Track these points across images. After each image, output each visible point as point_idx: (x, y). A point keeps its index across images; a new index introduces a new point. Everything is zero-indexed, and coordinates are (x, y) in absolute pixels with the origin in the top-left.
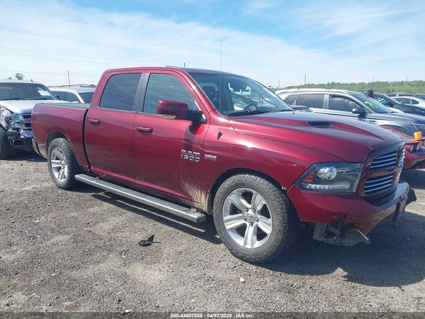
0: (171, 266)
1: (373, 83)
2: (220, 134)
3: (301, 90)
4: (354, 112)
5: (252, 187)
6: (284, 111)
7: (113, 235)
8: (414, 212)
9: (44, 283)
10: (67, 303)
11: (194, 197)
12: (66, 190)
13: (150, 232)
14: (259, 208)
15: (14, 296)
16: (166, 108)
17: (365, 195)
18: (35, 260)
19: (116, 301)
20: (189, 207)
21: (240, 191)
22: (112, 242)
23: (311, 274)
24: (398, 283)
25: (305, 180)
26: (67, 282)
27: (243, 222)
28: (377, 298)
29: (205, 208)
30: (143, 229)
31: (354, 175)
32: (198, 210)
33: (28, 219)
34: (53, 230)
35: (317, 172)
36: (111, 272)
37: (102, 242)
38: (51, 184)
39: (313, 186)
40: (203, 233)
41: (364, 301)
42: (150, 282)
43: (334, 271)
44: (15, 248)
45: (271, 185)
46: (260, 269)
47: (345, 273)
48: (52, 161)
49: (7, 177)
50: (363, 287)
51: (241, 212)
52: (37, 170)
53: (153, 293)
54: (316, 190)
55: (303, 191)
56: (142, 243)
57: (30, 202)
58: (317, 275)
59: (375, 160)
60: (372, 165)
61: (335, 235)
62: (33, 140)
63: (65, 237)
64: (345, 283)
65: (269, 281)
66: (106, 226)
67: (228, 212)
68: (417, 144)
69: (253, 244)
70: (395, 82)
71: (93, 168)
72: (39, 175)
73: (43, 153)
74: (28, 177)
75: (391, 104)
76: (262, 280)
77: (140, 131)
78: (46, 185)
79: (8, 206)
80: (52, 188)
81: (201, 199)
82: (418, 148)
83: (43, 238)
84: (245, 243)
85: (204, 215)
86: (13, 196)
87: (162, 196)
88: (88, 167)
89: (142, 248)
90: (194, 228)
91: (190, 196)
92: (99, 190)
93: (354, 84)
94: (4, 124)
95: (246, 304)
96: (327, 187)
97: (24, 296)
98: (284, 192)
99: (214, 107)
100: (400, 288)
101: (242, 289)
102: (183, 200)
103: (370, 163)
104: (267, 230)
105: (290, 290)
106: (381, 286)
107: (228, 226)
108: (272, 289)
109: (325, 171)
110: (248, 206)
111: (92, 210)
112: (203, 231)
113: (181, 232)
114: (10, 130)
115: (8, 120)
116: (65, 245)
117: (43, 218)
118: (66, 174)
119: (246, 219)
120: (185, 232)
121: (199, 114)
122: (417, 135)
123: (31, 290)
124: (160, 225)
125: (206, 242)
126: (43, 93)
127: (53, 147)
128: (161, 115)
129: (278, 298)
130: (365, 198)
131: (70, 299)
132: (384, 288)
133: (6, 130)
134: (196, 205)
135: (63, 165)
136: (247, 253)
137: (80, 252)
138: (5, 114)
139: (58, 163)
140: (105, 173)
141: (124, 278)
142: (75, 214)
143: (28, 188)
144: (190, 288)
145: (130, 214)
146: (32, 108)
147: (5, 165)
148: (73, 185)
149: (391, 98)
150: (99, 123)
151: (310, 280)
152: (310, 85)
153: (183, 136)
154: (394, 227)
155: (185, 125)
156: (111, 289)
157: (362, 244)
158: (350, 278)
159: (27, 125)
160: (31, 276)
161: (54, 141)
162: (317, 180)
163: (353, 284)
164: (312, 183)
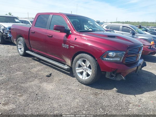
0: (56, 84)
1: (143, 22)
2: (76, 39)
3: (112, 23)
4: (130, 33)
5: (85, 58)
6: (101, 31)
7: (37, 72)
8: (146, 70)
9: (12, 87)
10: (19, 94)
11: (66, 61)
12: (23, 56)
13: (51, 72)
14: (88, 66)
15: (1, 91)
16: (57, 28)
17: (125, 63)
18: (10, 79)
19: (35, 95)
20: (65, 64)
21: (82, 60)
22: (37, 75)
23: (105, 89)
24: (134, 94)
25: (104, 57)
26: (20, 87)
27: (82, 70)
28: (126, 98)
29: (70, 65)
30: (49, 71)
31: (121, 56)
32: (68, 66)
33: (8, 66)
34: (17, 70)
35: (108, 54)
36: (35, 85)
37: (33, 75)
38: (18, 54)
39: (107, 59)
40: (69, 74)
41: (121, 99)
42: (48, 89)
43: (113, 89)
44: (3, 75)
45: (92, 58)
46: (87, 87)
47: (117, 90)
48: (18, 46)
49: (3, 50)
50: (121, 95)
51: (82, 67)
52: (13, 49)
53: (48, 93)
54: (107, 60)
55: (103, 60)
56: (47, 76)
57: (10, 60)
58: (107, 90)
59: (130, 51)
60: (129, 52)
61: (113, 76)
62: (12, 38)
63: (21, 72)
64: (116, 93)
65: (89, 91)
66: (35, 70)
67: (78, 67)
68: (151, 46)
69: (85, 78)
70: (151, 22)
71: (32, 49)
72: (14, 51)
73: (15, 42)
74: (10, 51)
75: (146, 31)
76: (87, 90)
77: (48, 36)
78: (16, 54)
79: (2, 61)
80: (18, 55)
81: (69, 62)
82: (151, 47)
83: (13, 72)
84: (83, 78)
85: (69, 67)
86: (4, 58)
87: (55, 60)
88: (30, 48)
89: (47, 78)
90: (66, 72)
91: (65, 61)
92: (34, 57)
93: (135, 22)
94: (2, 31)
95: (80, 98)
96: (111, 59)
97: (4, 91)
98: (96, 60)
99: (75, 29)
100: (135, 95)
101: (80, 93)
102: (63, 62)
103: (128, 52)
104: (90, 73)
105: (96, 94)
106: (128, 94)
107: (77, 71)
108: (90, 93)
109: (111, 54)
110: (85, 65)
111: (31, 64)
112: (70, 73)
113: (62, 73)
114: (4, 34)
115: (3, 30)
116: (20, 75)
117: (14, 66)
118: (23, 51)
119: (83, 69)
120: (63, 73)
121: (69, 31)
122: (152, 43)
123: (7, 89)
124: (54, 70)
125: (70, 77)
126: (17, 20)
127: (19, 41)
128: (55, 31)
129: (92, 97)
130: (125, 64)
131: (20, 93)
132: (129, 95)
133: (3, 34)
134: (67, 64)
135: (22, 47)
136: (83, 81)
137: (25, 78)
138: (2, 28)
139: (20, 47)
140: (36, 51)
141: (39, 87)
142: (25, 65)
143: (9, 55)
144: (61, 92)
145: (44, 66)
146: (11, 26)
147: (2, 46)
148: (25, 55)
149: (147, 28)
150: (34, 32)
151: (104, 91)
152: (118, 22)
153: (63, 39)
154: (138, 75)
155: (64, 35)
156: (34, 91)
157: (122, 80)
158: (118, 92)
159: (10, 32)
160: (7, 85)
161: (19, 39)
162: (108, 57)
163: (119, 93)
164: (106, 58)
